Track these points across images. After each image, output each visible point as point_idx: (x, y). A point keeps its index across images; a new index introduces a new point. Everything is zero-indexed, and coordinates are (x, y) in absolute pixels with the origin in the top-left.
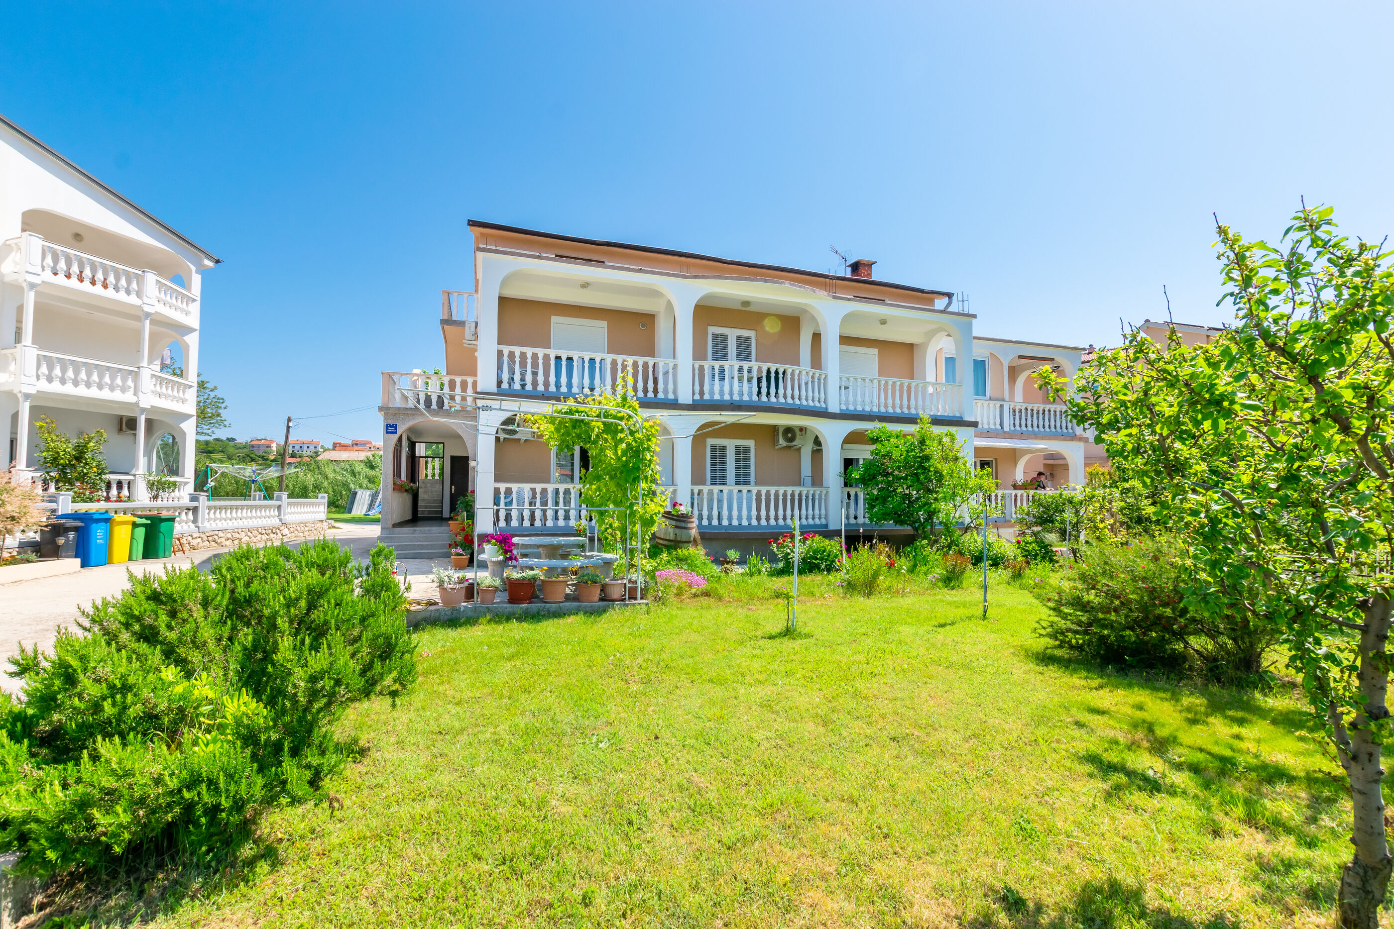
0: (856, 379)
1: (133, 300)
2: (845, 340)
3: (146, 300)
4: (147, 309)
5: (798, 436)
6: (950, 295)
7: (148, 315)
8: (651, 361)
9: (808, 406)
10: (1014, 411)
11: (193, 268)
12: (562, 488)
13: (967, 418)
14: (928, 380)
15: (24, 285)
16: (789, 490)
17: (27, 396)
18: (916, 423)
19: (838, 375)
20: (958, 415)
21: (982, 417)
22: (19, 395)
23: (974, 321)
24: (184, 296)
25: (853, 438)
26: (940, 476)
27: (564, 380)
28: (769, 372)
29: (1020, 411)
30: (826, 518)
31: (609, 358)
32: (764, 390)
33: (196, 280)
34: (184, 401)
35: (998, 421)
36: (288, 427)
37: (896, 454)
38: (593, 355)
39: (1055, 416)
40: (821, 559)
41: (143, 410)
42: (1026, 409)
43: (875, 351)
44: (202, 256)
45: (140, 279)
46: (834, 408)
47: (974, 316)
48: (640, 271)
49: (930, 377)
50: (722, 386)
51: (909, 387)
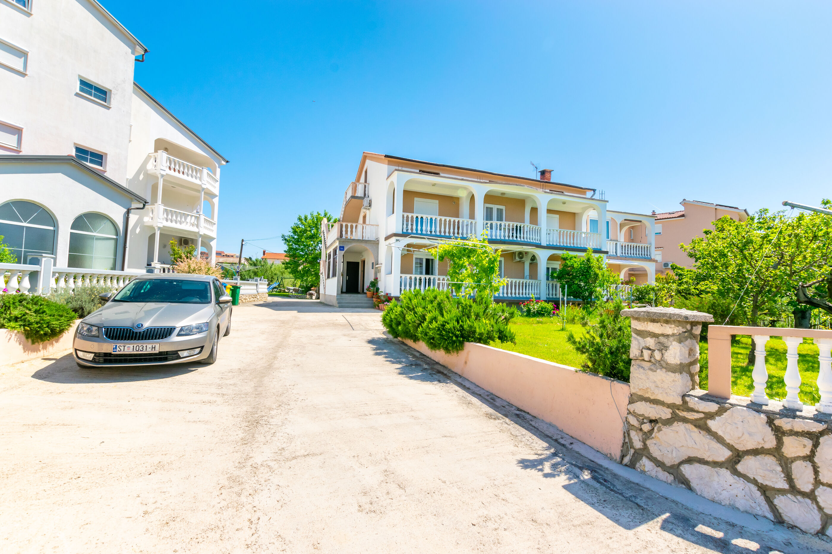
0: (553, 230)
1: (197, 182)
2: (549, 211)
3: (203, 182)
4: (204, 186)
5: (525, 256)
6: (594, 190)
7: (203, 189)
8: (457, 220)
9: (533, 242)
10: (622, 246)
11: (217, 165)
12: (418, 277)
13: (604, 249)
14: (583, 231)
15: (159, 176)
16: (518, 280)
17: (159, 228)
18: (586, 252)
19: (546, 228)
20: (599, 248)
21: (610, 250)
22: (156, 228)
23: (607, 203)
24: (213, 178)
25: (552, 258)
26: (596, 275)
27: (419, 228)
28: (517, 227)
29: (625, 246)
30: (540, 294)
31: (439, 218)
32: (515, 235)
33: (218, 170)
34: (212, 231)
35: (614, 251)
36: (242, 245)
37: (575, 265)
38: (432, 216)
39: (642, 249)
40: (545, 311)
41: (201, 236)
42: (628, 245)
43: (558, 216)
44: (221, 159)
45: (201, 171)
46: (544, 243)
47: (608, 201)
48: (462, 180)
49: (584, 230)
50: (500, 233)
51: (574, 234)
